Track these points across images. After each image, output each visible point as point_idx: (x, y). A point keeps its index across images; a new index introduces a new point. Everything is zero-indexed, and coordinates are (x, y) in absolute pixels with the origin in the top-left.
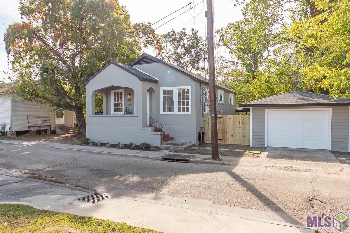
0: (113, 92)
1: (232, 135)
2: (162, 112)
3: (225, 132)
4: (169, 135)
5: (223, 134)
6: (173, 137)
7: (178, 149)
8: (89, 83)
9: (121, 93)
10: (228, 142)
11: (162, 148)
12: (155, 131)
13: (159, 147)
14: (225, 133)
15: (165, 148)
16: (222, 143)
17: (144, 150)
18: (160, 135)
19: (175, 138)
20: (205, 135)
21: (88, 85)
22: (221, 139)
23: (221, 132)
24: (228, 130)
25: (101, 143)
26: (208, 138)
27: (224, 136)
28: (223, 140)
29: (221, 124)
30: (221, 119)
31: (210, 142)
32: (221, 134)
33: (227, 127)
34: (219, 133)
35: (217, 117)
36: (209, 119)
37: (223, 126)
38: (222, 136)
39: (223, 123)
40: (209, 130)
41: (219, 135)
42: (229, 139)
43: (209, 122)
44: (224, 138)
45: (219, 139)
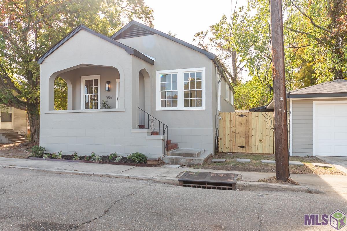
0: (84, 79)
1: (261, 140)
2: (159, 108)
3: (250, 135)
4: (170, 141)
5: (246, 139)
6: (177, 144)
7: (193, 163)
8: (44, 62)
9: (96, 81)
10: (255, 150)
11: (166, 161)
12: (152, 135)
13: (162, 159)
14: (250, 138)
15: (171, 162)
16: (244, 152)
17: (137, 165)
18: (163, 140)
19: (179, 146)
20: (220, 141)
21: (42, 64)
22: (244, 145)
23: (243, 137)
24: (254, 133)
25: (63, 154)
26: (225, 145)
27: (248, 142)
28: (246, 147)
29: (243, 125)
30: (244, 118)
31: (228, 150)
32: (244, 139)
33: (253, 129)
34: (240, 138)
35: (238, 114)
36: (224, 118)
37: (247, 128)
38: (245, 141)
39: (247, 123)
40: (225, 134)
41: (241, 140)
42: (255, 145)
43: (225, 122)
44: (248, 144)
45: (241, 146)
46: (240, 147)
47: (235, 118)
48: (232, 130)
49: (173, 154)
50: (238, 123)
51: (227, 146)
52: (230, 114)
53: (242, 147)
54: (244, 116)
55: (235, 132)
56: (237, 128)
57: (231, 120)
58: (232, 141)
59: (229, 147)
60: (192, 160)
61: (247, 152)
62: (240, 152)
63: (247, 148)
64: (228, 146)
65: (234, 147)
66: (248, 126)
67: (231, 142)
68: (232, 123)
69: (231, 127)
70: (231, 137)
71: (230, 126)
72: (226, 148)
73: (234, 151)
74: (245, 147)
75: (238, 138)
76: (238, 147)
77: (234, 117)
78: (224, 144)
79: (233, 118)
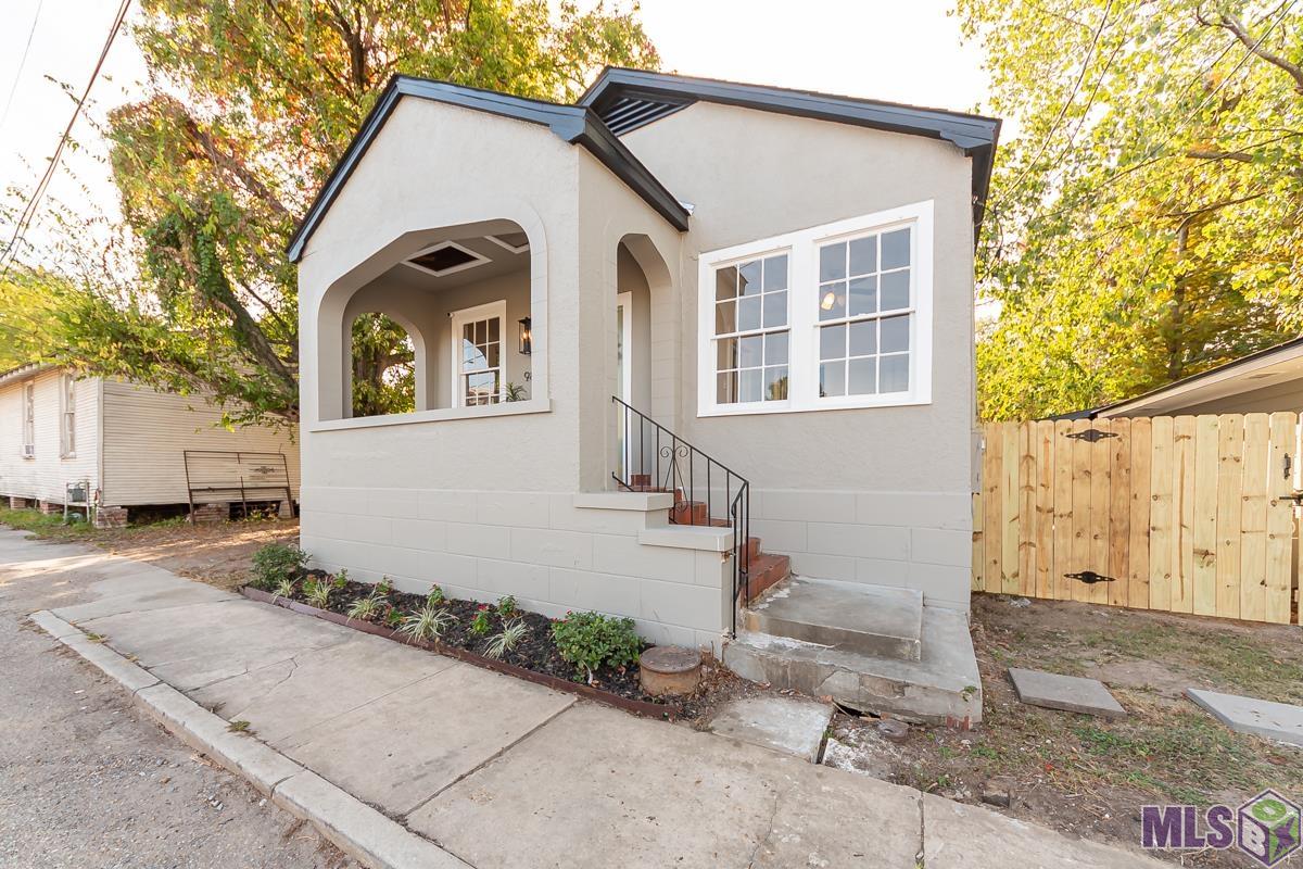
1: (1207, 553)
2: (707, 403)
3: (1139, 526)
5: (1112, 543)
6: (785, 558)
10: (1162, 597)
11: (743, 668)
12: (672, 521)
13: (718, 654)
14: (1137, 540)
15: (770, 676)
16: (1101, 599)
17: (586, 695)
18: (726, 555)
22: (1101, 571)
23: (1097, 530)
24: (1160, 514)
26: (995, 562)
27: (1125, 556)
28: (1112, 580)
29: (1097, 477)
30: (1102, 446)
31: (1010, 587)
32: (1099, 543)
33: (1156, 497)
34: (1078, 535)
35: (1069, 430)
36: (995, 447)
37: (1122, 492)
38: (1105, 552)
39: (1122, 470)
40: (1000, 515)
41: (1082, 547)
42: (1168, 576)
43: (999, 467)
44: (1124, 567)
45: (1084, 574)
46: (1075, 576)
47: (1051, 446)
48: (1038, 498)
49: (777, 628)
50: (1067, 468)
51: (1008, 571)
52: (1024, 427)
53: (1089, 578)
54: (1106, 435)
55: (1052, 510)
56: (1064, 491)
57: (1028, 457)
58: (1033, 549)
59: (1016, 575)
60: (901, 688)
61: (1120, 603)
62: (1077, 598)
63: (1119, 583)
64: (1014, 570)
65: (1040, 574)
66: (1129, 485)
67: (1028, 554)
68: (1033, 471)
69: (1029, 487)
70: (1027, 529)
71: (1023, 483)
72: (1003, 577)
73: (1044, 593)
74: (1103, 579)
75: (1065, 536)
76: (1067, 576)
77: (1047, 441)
78: (990, 559)
79: (1041, 446)
